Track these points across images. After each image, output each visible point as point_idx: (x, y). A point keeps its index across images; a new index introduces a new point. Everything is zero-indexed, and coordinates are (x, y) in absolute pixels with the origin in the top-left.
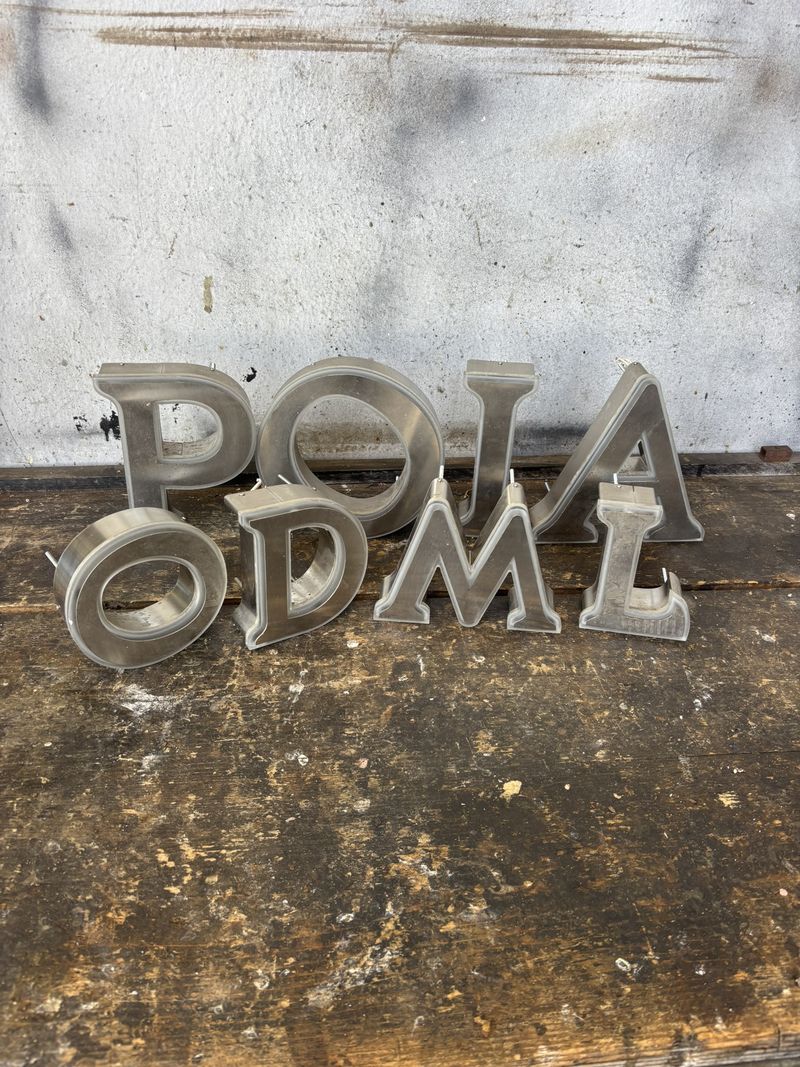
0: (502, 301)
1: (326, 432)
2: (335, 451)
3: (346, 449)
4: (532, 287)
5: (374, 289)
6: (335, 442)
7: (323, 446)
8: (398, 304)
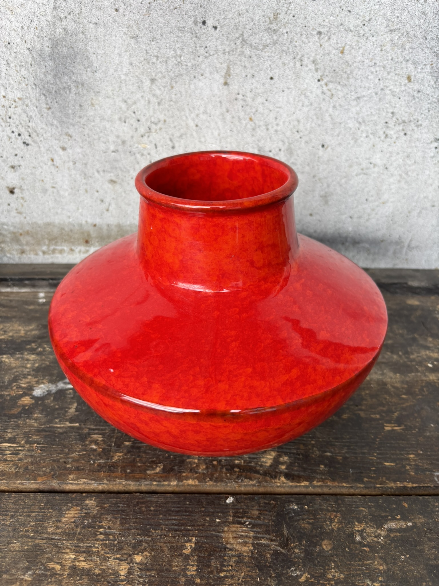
0: (217, 76)
1: (28, 233)
2: (41, 253)
3: (54, 251)
4: (255, 58)
5: (52, 57)
6: (39, 243)
7: (27, 248)
8: (84, 77)
